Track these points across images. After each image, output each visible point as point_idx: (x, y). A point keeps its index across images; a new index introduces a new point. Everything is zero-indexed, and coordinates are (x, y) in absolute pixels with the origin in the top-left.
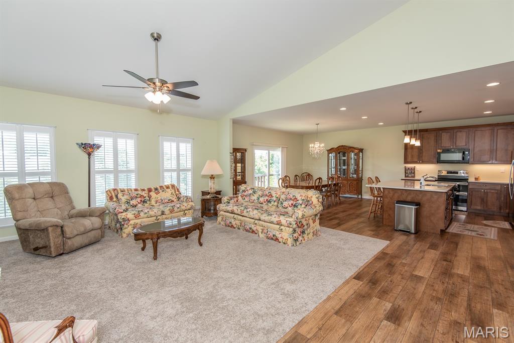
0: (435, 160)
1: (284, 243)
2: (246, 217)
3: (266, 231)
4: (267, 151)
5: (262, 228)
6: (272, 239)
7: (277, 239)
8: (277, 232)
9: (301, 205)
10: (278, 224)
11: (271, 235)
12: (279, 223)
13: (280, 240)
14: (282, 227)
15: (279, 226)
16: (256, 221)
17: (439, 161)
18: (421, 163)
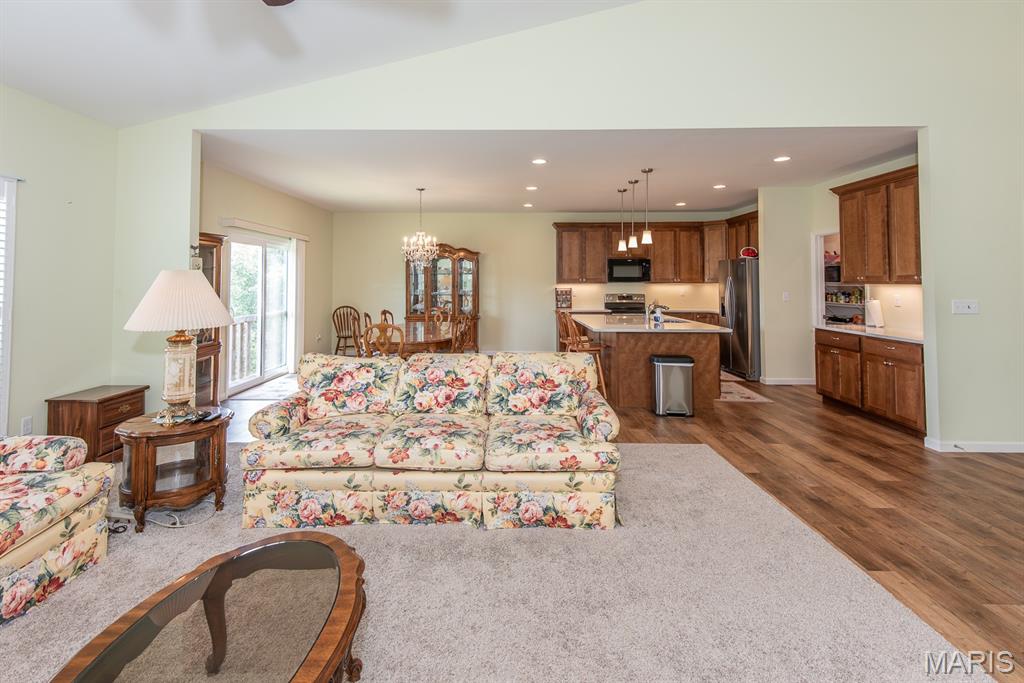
0: (605, 276)
1: (589, 525)
2: (419, 470)
3: (510, 502)
4: (260, 249)
5: (495, 495)
6: (539, 522)
7: (558, 519)
8: (559, 497)
9: (570, 396)
10: (563, 470)
11: (536, 510)
12: (570, 467)
13: (573, 518)
14: (579, 477)
15: (565, 477)
16: (469, 478)
17: (612, 279)
18: (585, 282)
